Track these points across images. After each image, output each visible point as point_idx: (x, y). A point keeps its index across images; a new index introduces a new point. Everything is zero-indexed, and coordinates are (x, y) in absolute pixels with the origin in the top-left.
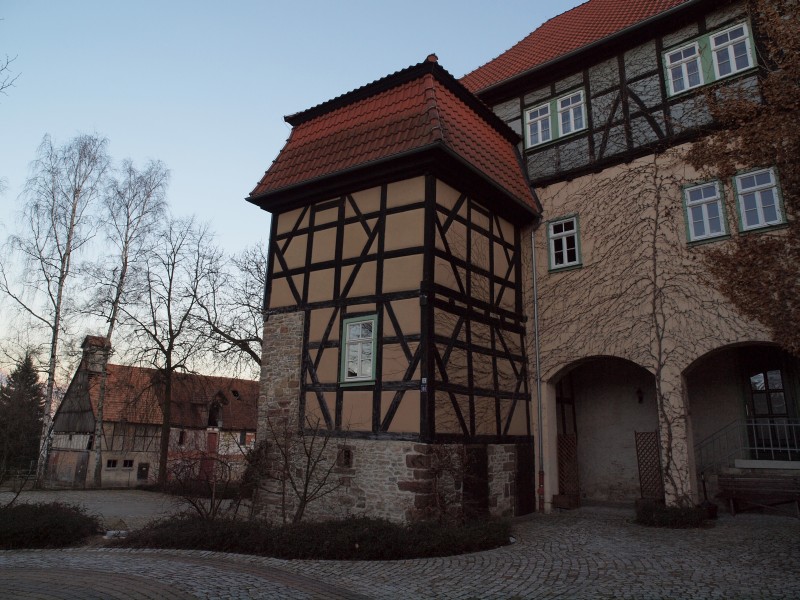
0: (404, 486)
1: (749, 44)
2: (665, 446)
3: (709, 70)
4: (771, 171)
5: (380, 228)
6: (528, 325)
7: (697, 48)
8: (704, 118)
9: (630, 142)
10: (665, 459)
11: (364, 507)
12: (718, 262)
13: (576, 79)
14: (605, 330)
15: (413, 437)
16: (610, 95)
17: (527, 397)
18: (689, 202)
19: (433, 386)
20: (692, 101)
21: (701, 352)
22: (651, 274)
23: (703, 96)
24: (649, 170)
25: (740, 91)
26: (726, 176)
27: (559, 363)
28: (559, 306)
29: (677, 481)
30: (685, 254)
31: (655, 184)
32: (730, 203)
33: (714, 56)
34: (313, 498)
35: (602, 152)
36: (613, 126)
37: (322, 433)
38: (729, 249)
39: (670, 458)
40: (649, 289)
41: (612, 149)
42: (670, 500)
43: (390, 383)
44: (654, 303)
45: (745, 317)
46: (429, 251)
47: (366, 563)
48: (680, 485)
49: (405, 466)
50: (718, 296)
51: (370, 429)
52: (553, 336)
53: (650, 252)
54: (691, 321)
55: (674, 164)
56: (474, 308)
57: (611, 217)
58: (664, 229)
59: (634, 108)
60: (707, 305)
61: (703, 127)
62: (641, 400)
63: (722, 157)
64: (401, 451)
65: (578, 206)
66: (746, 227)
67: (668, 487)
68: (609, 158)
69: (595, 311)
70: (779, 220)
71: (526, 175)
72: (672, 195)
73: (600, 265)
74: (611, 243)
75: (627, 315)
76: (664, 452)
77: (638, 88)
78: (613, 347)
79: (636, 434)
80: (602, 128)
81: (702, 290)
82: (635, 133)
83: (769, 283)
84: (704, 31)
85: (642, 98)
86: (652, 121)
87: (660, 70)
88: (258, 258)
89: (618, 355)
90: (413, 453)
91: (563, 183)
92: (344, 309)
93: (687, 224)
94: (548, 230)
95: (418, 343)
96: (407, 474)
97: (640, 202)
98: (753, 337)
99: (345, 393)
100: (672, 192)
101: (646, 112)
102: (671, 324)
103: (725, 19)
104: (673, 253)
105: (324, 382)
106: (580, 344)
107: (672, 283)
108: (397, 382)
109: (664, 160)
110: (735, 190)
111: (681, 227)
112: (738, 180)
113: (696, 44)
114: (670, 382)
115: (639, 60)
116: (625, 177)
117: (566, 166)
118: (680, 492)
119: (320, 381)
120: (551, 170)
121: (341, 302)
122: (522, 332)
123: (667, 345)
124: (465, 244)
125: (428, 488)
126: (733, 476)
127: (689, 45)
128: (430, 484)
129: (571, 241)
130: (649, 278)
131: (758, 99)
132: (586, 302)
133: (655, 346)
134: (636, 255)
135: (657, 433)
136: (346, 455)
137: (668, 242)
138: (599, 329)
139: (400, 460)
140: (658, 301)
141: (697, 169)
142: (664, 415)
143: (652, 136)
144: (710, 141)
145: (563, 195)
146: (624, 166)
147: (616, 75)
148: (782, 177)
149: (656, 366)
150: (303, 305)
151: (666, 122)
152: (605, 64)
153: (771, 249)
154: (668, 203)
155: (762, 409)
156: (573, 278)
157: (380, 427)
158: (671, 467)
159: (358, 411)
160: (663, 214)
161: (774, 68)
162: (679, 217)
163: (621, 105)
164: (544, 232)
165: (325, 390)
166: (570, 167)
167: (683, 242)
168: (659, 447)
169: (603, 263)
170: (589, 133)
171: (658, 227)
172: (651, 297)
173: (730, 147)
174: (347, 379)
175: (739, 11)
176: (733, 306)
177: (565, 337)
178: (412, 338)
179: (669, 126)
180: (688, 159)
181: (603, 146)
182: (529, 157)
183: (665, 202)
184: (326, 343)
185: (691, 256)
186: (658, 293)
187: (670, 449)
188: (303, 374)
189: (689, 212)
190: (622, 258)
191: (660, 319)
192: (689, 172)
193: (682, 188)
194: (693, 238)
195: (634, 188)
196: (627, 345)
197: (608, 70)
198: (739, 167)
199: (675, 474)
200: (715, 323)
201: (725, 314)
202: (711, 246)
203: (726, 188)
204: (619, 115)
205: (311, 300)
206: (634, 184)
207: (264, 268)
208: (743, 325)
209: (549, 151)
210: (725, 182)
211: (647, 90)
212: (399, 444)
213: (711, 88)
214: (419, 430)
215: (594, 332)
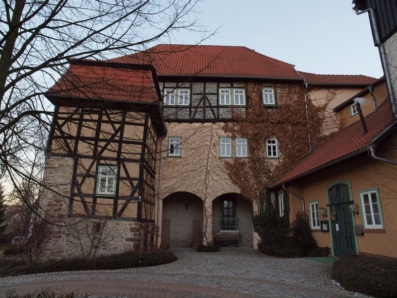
0: (127, 240)
1: (244, 97)
2: (205, 225)
3: (232, 101)
4: (246, 140)
5: (121, 129)
7: (230, 92)
8: (229, 116)
9: (204, 116)
10: (205, 230)
12: (227, 163)
13: (187, 85)
14: (187, 182)
15: (134, 220)
16: (199, 96)
17: (153, 204)
18: (221, 143)
20: (226, 109)
21: (220, 194)
22: (206, 165)
23: (230, 109)
24: (209, 128)
25: (240, 111)
26: (234, 138)
27: (168, 192)
28: (170, 171)
29: (208, 237)
30: (218, 160)
31: (211, 134)
32: (234, 147)
33: (234, 96)
35: (194, 116)
36: (199, 108)
38: (232, 162)
39: (206, 229)
40: (205, 170)
41: (198, 116)
42: (205, 244)
43: (122, 197)
44: (206, 175)
45: (234, 185)
48: (208, 239)
49: (129, 232)
50: (227, 177)
52: (166, 182)
53: (206, 157)
54: (217, 184)
55: (218, 127)
57: (194, 141)
58: (212, 150)
59: (207, 104)
60: (223, 179)
61: (229, 119)
62: (187, 209)
63: (233, 131)
65: (182, 134)
66: (237, 156)
67: (205, 239)
68: (196, 119)
69: (185, 175)
70: (246, 156)
72: (216, 139)
73: (188, 158)
74: (193, 151)
75: (196, 178)
76: (204, 227)
77: (210, 97)
78: (190, 189)
80: (195, 107)
81: (222, 174)
82: (207, 113)
83: (241, 175)
84: (232, 87)
85: (211, 102)
86: (213, 111)
87: (217, 94)
89: (191, 192)
90: (133, 226)
91: (176, 123)
92: (99, 161)
93: (220, 150)
95: (137, 182)
96: (130, 235)
97: (205, 138)
98: (235, 191)
99: (98, 199)
100: (216, 138)
101: (211, 107)
102: (211, 184)
103: (239, 86)
104: (214, 159)
105: (86, 193)
106: (178, 187)
107: (212, 169)
109: (215, 126)
110: (235, 143)
111: (218, 151)
112: (237, 140)
113: (229, 90)
114: (208, 204)
115: (211, 87)
116: (201, 128)
117: (180, 117)
118: (208, 241)
119: (83, 192)
120: (173, 117)
122: (154, 179)
123: (209, 191)
126: (219, 235)
127: (227, 89)
128: (139, 239)
131: (245, 116)
132: (181, 171)
133: (205, 190)
134: (201, 157)
137: (213, 155)
139: (127, 229)
141: (225, 132)
142: (205, 215)
143: (212, 116)
144: (230, 124)
145: (177, 128)
146: (201, 123)
147: (202, 89)
148: (248, 143)
149: (205, 197)
150: (75, 155)
151: (217, 113)
152: (199, 84)
153: (243, 164)
154: (214, 141)
155: (226, 214)
156: (177, 161)
157: (117, 215)
158: (206, 232)
159: (105, 208)
160: (212, 145)
161: (250, 108)
162: (217, 147)
163: (203, 101)
164: (167, 140)
165: (87, 197)
166: (181, 118)
167: (218, 156)
169: (189, 158)
170: (190, 107)
171: (210, 149)
172: (205, 173)
173: (236, 128)
174: (99, 192)
175: (242, 86)
176: (231, 180)
177: (171, 183)
178: (135, 179)
179: (218, 115)
180: (223, 128)
181: (195, 114)
182: (165, 109)
184: (88, 175)
185: (220, 162)
186: (208, 172)
187: (206, 226)
188: (72, 188)
189: (221, 146)
190: (196, 157)
191: (207, 181)
192: (222, 133)
193: (219, 137)
194: (221, 156)
195: (203, 133)
196: (195, 189)
197: (199, 86)
198: (237, 136)
199: (207, 235)
200: (225, 185)
201: (228, 183)
202: (226, 159)
204: (202, 104)
206: (204, 131)
208: (233, 187)
209: (173, 109)
210: (233, 140)
211: (212, 99)
212: (126, 222)
213: (232, 107)
214: (136, 217)
215: (183, 182)
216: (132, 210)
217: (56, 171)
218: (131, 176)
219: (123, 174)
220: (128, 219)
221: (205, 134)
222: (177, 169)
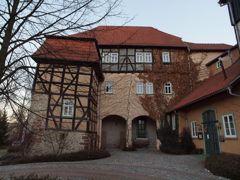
0: (81, 144)
1: (151, 58)
3: (144, 60)
4: (152, 83)
5: (77, 77)
6: (98, 106)
8: (142, 69)
9: (127, 69)
10: (127, 138)
12: (141, 98)
13: (117, 50)
14: (117, 109)
15: (84, 132)
16: (124, 57)
17: (96, 123)
18: (137, 86)
20: (140, 65)
21: (136, 116)
23: (142, 65)
24: (130, 76)
25: (149, 66)
26: (145, 82)
27: (105, 115)
28: (106, 102)
29: (129, 142)
30: (135, 96)
31: (131, 80)
32: (145, 88)
33: (145, 57)
35: (120, 69)
36: (124, 64)
38: (144, 97)
40: (127, 102)
41: (123, 69)
42: (127, 146)
43: (78, 118)
44: (128, 105)
45: (145, 111)
48: (129, 143)
49: (82, 139)
50: (140, 106)
52: (104, 109)
53: (128, 94)
54: (135, 110)
55: (135, 76)
57: (121, 84)
58: (132, 90)
59: (129, 62)
60: (138, 107)
61: (142, 71)
62: (116, 125)
63: (144, 78)
65: (113, 80)
66: (147, 93)
67: (127, 143)
68: (122, 71)
69: (115, 105)
70: (152, 93)
74: (120, 90)
75: (122, 107)
76: (127, 136)
77: (130, 58)
78: (118, 113)
80: (121, 64)
81: (138, 104)
82: (128, 67)
83: (149, 105)
84: (144, 51)
85: (131, 60)
86: (132, 66)
87: (135, 56)
89: (119, 115)
90: (84, 136)
91: (110, 74)
92: (63, 96)
93: (136, 90)
95: (87, 109)
96: (82, 141)
97: (127, 83)
98: (146, 115)
99: (63, 119)
100: (134, 82)
101: (131, 63)
102: (131, 110)
103: (148, 51)
104: (133, 95)
105: (55, 116)
106: (111, 112)
107: (132, 101)
109: (133, 75)
110: (146, 85)
111: (135, 90)
112: (146, 83)
113: (142, 53)
114: (129, 122)
115: (131, 52)
116: (125, 76)
117: (112, 70)
118: (129, 145)
119: (54, 115)
120: (108, 70)
123: (130, 114)
126: (136, 141)
128: (88, 143)
130: (128, 100)
131: (152, 69)
132: (113, 102)
133: (127, 114)
134: (125, 94)
136: (63, 136)
137: (132, 93)
139: (80, 137)
140: (129, 105)
142: (128, 129)
143: (132, 69)
144: (143, 74)
145: (110, 76)
146: (125, 74)
147: (126, 53)
148: (154, 85)
149: (127, 118)
150: (49, 93)
152: (124, 49)
153: (151, 98)
154: (133, 84)
155: (140, 128)
156: (110, 96)
157: (75, 129)
159: (67, 124)
160: (132, 86)
161: (155, 64)
162: (135, 88)
163: (126, 60)
164: (104, 84)
165: (56, 118)
166: (113, 70)
167: (135, 93)
169: (118, 94)
170: (118, 64)
171: (130, 89)
172: (128, 104)
173: (146, 76)
175: (150, 51)
176: (143, 108)
177: (107, 110)
178: (85, 107)
179: (135, 68)
180: (138, 76)
181: (121, 68)
182: (103, 65)
183: (132, 84)
184: (57, 105)
185: (136, 97)
186: (129, 103)
187: (128, 136)
188: (48, 113)
189: (137, 87)
190: (122, 94)
191: (129, 108)
192: (138, 79)
193: (136, 82)
194: (137, 93)
195: (126, 79)
196: (121, 113)
197: (124, 51)
198: (147, 81)
200: (139, 111)
201: (141, 109)
202: (140, 95)
203: (144, 84)
204: (125, 62)
205: (51, 92)
209: (108, 65)
210: (144, 83)
211: (132, 59)
212: (80, 133)
213: (144, 64)
214: (86, 130)
215: (114, 109)
216: (83, 126)
217: (38, 103)
218: (83, 105)
219: (78, 104)
220: (81, 131)
221: (127, 80)
222: (111, 101)
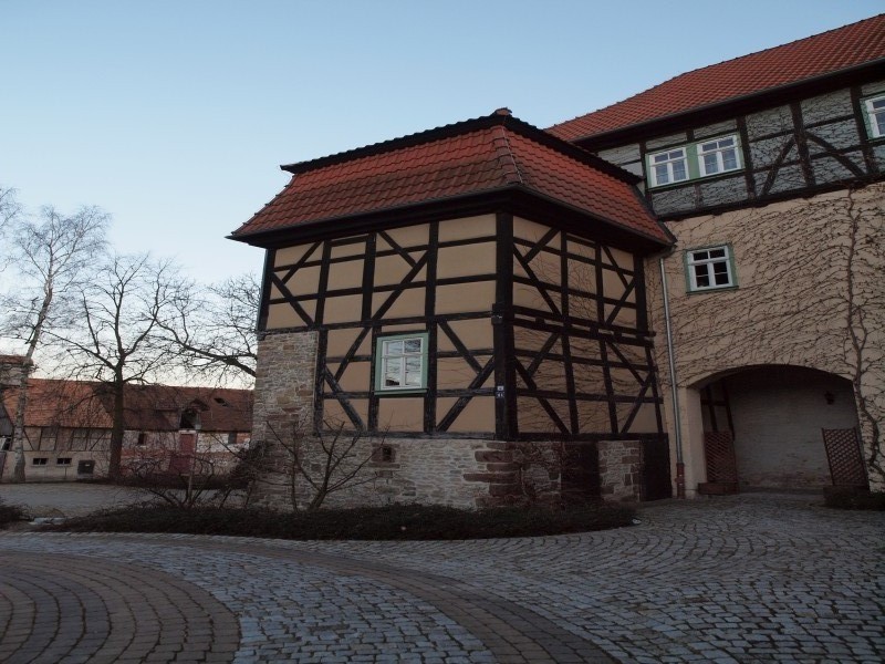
6: (657, 340)
9: (810, 179)
10: (870, 452)
11: (414, 494)
13: (726, 126)
14: (774, 343)
16: (779, 139)
17: (658, 401)
19: (512, 392)
22: (845, 294)
24: (841, 204)
27: (705, 371)
28: (705, 323)
31: (850, 216)
34: (335, 488)
35: (766, 189)
36: (784, 165)
37: (348, 434)
39: (876, 451)
41: (783, 186)
44: (849, 319)
46: (504, 279)
47: (417, 542)
51: (422, 430)
52: (694, 349)
53: (843, 275)
55: (875, 195)
56: (574, 326)
57: (782, 245)
58: (863, 255)
59: (816, 150)
64: (468, 448)
65: (730, 236)
69: (759, 326)
71: (651, 210)
72: (876, 225)
73: (765, 287)
74: (781, 268)
75: (808, 329)
77: (822, 132)
79: (824, 431)
80: (767, 168)
82: (819, 172)
85: (829, 140)
86: (844, 161)
87: (859, 115)
88: (249, 286)
90: (486, 449)
94: (684, 259)
97: (827, 230)
100: (875, 221)
101: (834, 153)
102: (875, 337)
104: (877, 276)
106: (738, 355)
107: (874, 301)
108: (461, 390)
109: (858, 195)
115: (823, 107)
116: (803, 210)
117: (712, 202)
119: (344, 390)
120: (689, 205)
121: (373, 324)
122: (649, 346)
123: (870, 354)
124: (559, 271)
125: (510, 479)
128: (512, 475)
129: (720, 267)
130: (841, 297)
132: (745, 318)
133: (852, 355)
134: (821, 278)
135: (856, 431)
136: (388, 453)
137: (869, 266)
138: (765, 342)
139: (466, 456)
140: (855, 317)
143: (846, 174)
145: (708, 227)
146: (802, 201)
147: (788, 121)
149: (854, 372)
151: (867, 161)
152: (771, 112)
154: (869, 232)
156: (725, 298)
157: (437, 428)
163: (795, 148)
164: (679, 260)
166: (718, 203)
168: (859, 443)
169: (770, 285)
170: (747, 172)
172: (845, 314)
174: (383, 387)
177: (713, 349)
179: (871, 165)
181: (769, 184)
186: (853, 310)
187: (877, 444)
190: (800, 280)
191: (858, 332)
195: (816, 220)
196: (809, 355)
197: (775, 117)
204: (793, 156)
205: (326, 321)
206: (818, 216)
207: (257, 295)
215: (757, 344)
221: (824, 221)
